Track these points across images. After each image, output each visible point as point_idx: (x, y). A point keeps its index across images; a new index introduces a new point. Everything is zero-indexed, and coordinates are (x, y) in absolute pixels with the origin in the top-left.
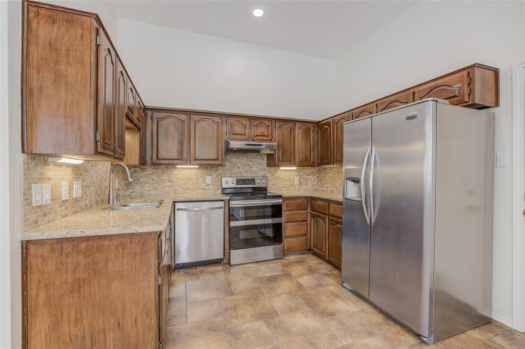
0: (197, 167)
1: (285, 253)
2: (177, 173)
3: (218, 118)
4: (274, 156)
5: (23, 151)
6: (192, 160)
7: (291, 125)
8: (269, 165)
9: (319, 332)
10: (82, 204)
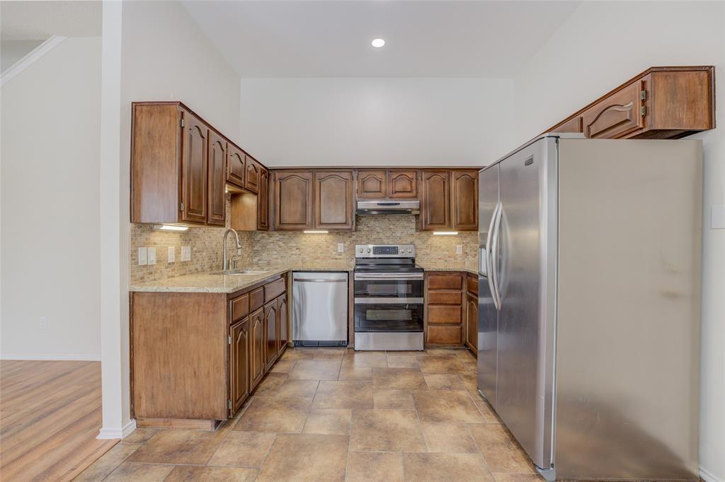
0: (327, 232)
1: (427, 345)
2: (305, 239)
3: (346, 173)
4: (420, 217)
5: (131, 222)
6: (317, 224)
7: (445, 175)
8: (417, 229)
9: (406, 433)
10: (193, 268)
